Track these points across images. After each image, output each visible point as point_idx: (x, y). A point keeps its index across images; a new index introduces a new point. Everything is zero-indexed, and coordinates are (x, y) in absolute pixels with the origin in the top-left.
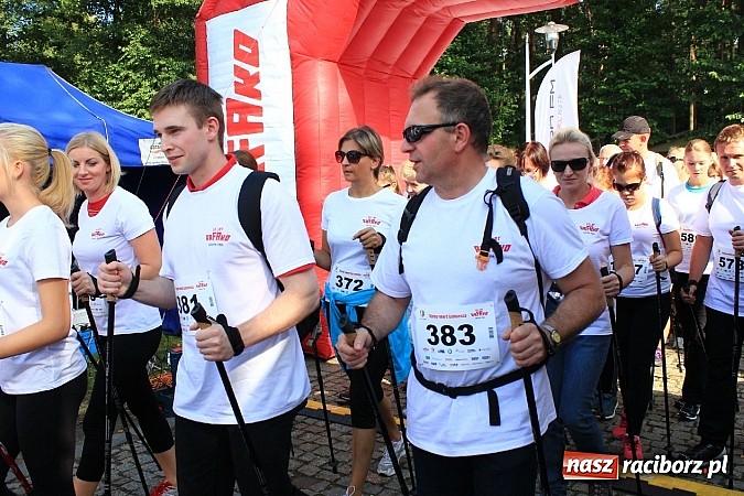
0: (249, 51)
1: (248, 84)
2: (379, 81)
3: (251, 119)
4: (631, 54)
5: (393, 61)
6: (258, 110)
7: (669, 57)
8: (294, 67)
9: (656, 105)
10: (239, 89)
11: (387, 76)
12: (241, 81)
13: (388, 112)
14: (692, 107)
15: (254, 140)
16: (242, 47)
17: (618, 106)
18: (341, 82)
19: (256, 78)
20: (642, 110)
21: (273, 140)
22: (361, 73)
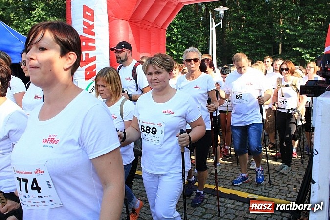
0: (90, 14)
1: (89, 29)
2: (146, 29)
3: (90, 44)
4: (255, 21)
5: (152, 21)
6: (93, 41)
7: (271, 23)
8: (109, 22)
9: (265, 43)
10: (85, 31)
11: (149, 27)
12: (86, 28)
13: (150, 43)
14: (280, 45)
15: (91, 54)
16: (87, 13)
17: (249, 43)
18: (130, 29)
19: (93, 27)
20: (259, 45)
21: (100, 54)
22: (139, 25)
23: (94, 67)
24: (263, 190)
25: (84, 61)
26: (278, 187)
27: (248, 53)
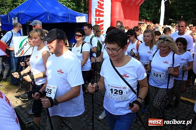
1: (101, 6)
2: (130, 6)
3: (101, 14)
5: (133, 2)
6: (103, 12)
8: (112, 3)
10: (99, 7)
13: (131, 13)
19: (103, 5)
21: (106, 19)
22: (126, 4)
23: (102, 25)
24: (184, 95)
25: (97, 22)
27: (182, 14)
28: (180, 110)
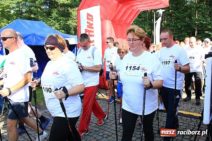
0: (91, 18)
1: (90, 26)
2: (121, 25)
3: (91, 34)
4: (181, 16)
5: (124, 20)
6: (93, 32)
7: (190, 17)
8: (101, 22)
9: (187, 29)
10: (88, 27)
16: (89, 17)
19: (92, 24)
20: (183, 30)
21: (96, 39)
22: (117, 23)
23: (93, 45)
26: (194, 109)
27: (176, 35)
28: (183, 125)
